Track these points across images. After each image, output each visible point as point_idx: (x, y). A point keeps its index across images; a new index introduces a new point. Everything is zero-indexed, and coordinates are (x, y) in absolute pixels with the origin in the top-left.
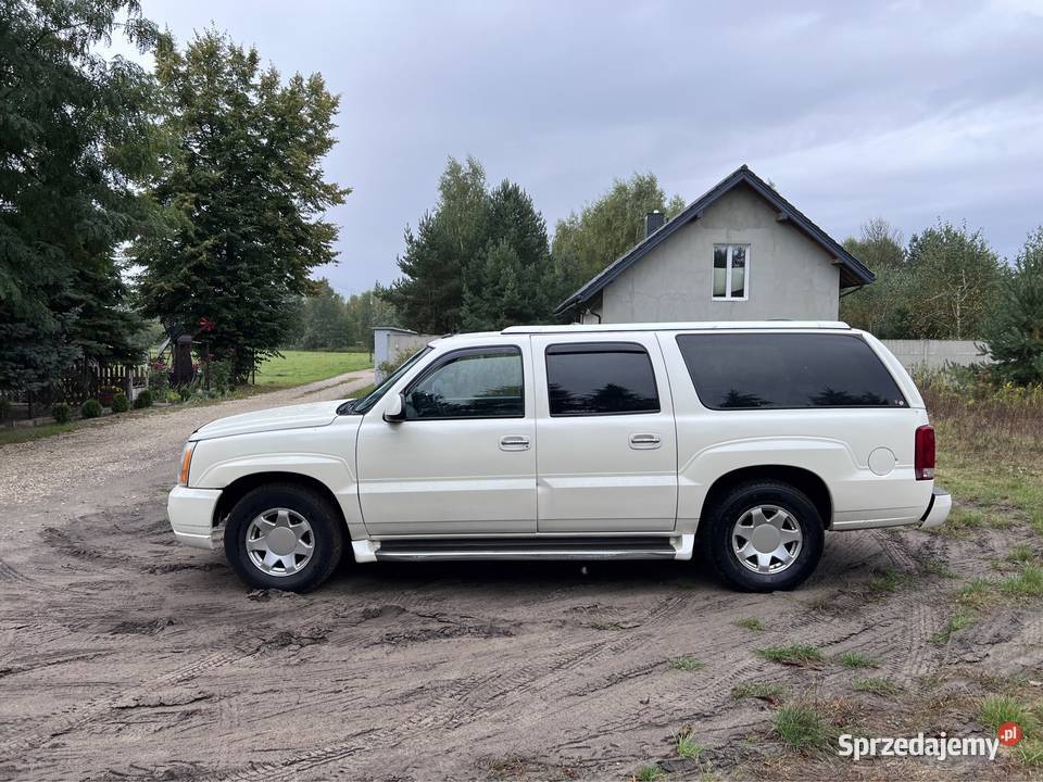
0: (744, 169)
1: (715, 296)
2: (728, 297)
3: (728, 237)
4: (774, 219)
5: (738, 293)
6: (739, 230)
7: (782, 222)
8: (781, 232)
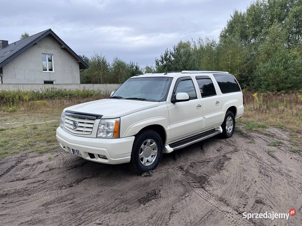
0: (50, 30)
1: (43, 70)
2: (48, 71)
3: (46, 51)
4: (60, 47)
5: (51, 70)
6: (49, 50)
7: (62, 49)
8: (62, 51)
